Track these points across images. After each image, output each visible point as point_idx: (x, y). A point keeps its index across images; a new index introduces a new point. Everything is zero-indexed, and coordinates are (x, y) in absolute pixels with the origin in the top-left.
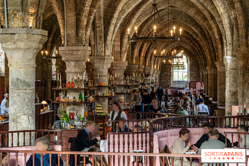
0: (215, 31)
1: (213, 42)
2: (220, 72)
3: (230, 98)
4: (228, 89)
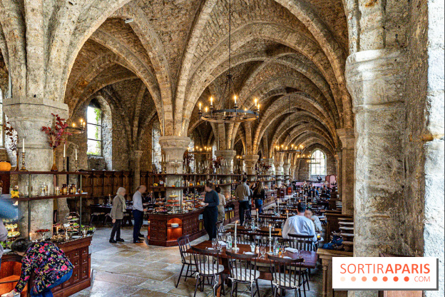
0: (336, 66)
1: (333, 92)
2: (346, 150)
3: (372, 217)
4: (364, 183)
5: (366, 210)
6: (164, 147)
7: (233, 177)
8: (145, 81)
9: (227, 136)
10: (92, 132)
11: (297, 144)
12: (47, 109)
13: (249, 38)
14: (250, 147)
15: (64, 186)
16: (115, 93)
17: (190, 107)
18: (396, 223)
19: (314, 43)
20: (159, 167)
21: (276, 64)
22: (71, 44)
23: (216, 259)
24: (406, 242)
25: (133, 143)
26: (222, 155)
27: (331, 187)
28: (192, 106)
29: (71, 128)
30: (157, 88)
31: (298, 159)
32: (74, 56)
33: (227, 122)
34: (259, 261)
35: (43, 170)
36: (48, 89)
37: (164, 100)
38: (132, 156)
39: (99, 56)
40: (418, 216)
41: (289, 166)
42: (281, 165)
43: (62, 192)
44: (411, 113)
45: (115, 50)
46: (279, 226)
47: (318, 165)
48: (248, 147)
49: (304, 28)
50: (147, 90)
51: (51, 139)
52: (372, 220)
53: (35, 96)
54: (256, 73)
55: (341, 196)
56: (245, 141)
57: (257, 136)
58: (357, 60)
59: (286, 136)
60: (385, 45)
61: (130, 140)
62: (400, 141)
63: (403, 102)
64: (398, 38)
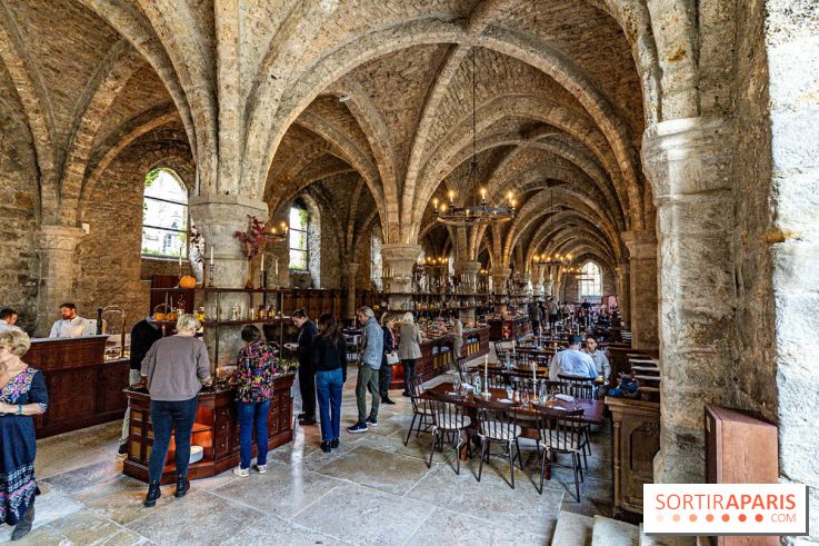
1: (615, 182)
2: (637, 260)
3: (689, 353)
4: (675, 304)
5: (680, 343)
6: (388, 258)
7: (477, 298)
8: (364, 174)
9: (469, 243)
10: (295, 240)
11: (563, 253)
12: (242, 209)
13: (498, 116)
14: (499, 258)
15: (262, 307)
16: (324, 191)
17: (422, 206)
18: (726, 362)
19: (587, 119)
20: (379, 283)
21: (535, 148)
22: (273, 127)
23: (460, 408)
24: (743, 390)
25: (347, 253)
26: (462, 267)
27: (611, 311)
28: (424, 205)
29: (269, 234)
30: (379, 182)
31: (564, 274)
32: (276, 143)
33: (471, 224)
34: (521, 412)
35: (235, 287)
36: (243, 185)
37: (388, 198)
38: (345, 271)
39: (306, 144)
40: (763, 352)
41: (552, 283)
42: (541, 281)
43: (259, 315)
44: (744, 204)
45: (326, 136)
46: (544, 364)
47: (590, 282)
48: (496, 258)
49: (573, 99)
50: (365, 185)
51: (246, 247)
52: (689, 356)
53: (227, 193)
54: (507, 160)
55: (629, 323)
56: (492, 250)
57: (508, 244)
58: (660, 133)
59: (547, 242)
60: (699, 112)
61: (343, 249)
62: (727, 244)
63: (730, 190)
64: (719, 102)
